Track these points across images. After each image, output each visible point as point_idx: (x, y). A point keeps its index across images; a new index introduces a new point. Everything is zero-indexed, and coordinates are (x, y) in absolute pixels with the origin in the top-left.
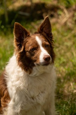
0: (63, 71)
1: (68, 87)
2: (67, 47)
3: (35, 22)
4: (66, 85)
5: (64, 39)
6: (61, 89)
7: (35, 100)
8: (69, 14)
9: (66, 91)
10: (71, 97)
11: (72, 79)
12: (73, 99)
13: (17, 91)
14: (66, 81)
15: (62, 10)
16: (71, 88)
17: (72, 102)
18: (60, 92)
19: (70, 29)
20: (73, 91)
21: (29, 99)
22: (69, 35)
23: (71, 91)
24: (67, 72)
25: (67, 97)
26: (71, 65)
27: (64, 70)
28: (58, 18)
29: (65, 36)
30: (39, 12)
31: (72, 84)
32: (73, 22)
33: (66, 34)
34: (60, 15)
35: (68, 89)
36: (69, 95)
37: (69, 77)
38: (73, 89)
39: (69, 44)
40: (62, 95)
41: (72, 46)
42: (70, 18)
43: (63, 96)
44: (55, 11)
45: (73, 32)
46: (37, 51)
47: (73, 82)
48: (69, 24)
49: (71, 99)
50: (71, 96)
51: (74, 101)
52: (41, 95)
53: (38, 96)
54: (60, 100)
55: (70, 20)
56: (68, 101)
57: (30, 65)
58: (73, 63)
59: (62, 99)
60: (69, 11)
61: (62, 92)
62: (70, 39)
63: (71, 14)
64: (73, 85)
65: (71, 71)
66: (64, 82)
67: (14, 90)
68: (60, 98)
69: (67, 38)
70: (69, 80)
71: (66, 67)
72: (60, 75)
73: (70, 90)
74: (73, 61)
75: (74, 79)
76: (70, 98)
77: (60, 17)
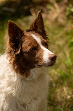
0: (54, 75)
1: (61, 92)
2: (59, 46)
3: (21, 18)
4: (58, 90)
5: (55, 37)
6: (53, 95)
7: (26, 107)
8: (60, 8)
9: (59, 98)
10: (65, 104)
11: (66, 83)
12: (67, 106)
13: (6, 98)
14: (58, 85)
15: (52, 5)
16: (64, 93)
17: (66, 109)
18: (52, 98)
19: (62, 26)
20: (66, 96)
21: (20, 106)
22: (61, 33)
23: (65, 97)
24: (59, 75)
25: (60, 104)
26: (64, 67)
27: (56, 73)
28: (48, 13)
29: (56, 34)
30: (26, 8)
31: (65, 89)
32: (65, 18)
33: (57, 32)
34: (50, 10)
35: (61, 94)
36: (62, 101)
37: (61, 81)
38: (66, 94)
39: (61, 43)
40: (54, 101)
41: (64, 45)
42: (61, 13)
43: (55, 103)
44: (44, 6)
45: (65, 29)
46: (38, 51)
47: (66, 87)
48: (61, 21)
49: (65, 106)
50: (65, 102)
51: (68, 109)
52: (33, 102)
53: (30, 103)
54: (52, 107)
55: (62, 16)
56: (60, 109)
57: (28, 67)
58: (66, 65)
59: (54, 106)
60: (60, 6)
61: (55, 98)
62: (62, 37)
63: (62, 9)
64: (67, 90)
65: (64, 74)
66: (56, 87)
67: (2, 98)
68: (51, 105)
69: (58, 36)
70: (62, 84)
71: (58, 70)
72: (51, 79)
73: (63, 95)
74: (66, 62)
75: (68, 84)
76: (63, 105)
77: (50, 12)
